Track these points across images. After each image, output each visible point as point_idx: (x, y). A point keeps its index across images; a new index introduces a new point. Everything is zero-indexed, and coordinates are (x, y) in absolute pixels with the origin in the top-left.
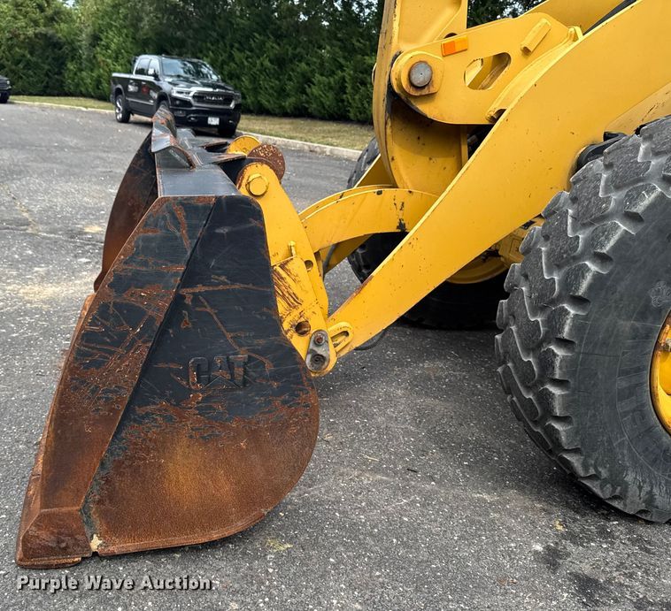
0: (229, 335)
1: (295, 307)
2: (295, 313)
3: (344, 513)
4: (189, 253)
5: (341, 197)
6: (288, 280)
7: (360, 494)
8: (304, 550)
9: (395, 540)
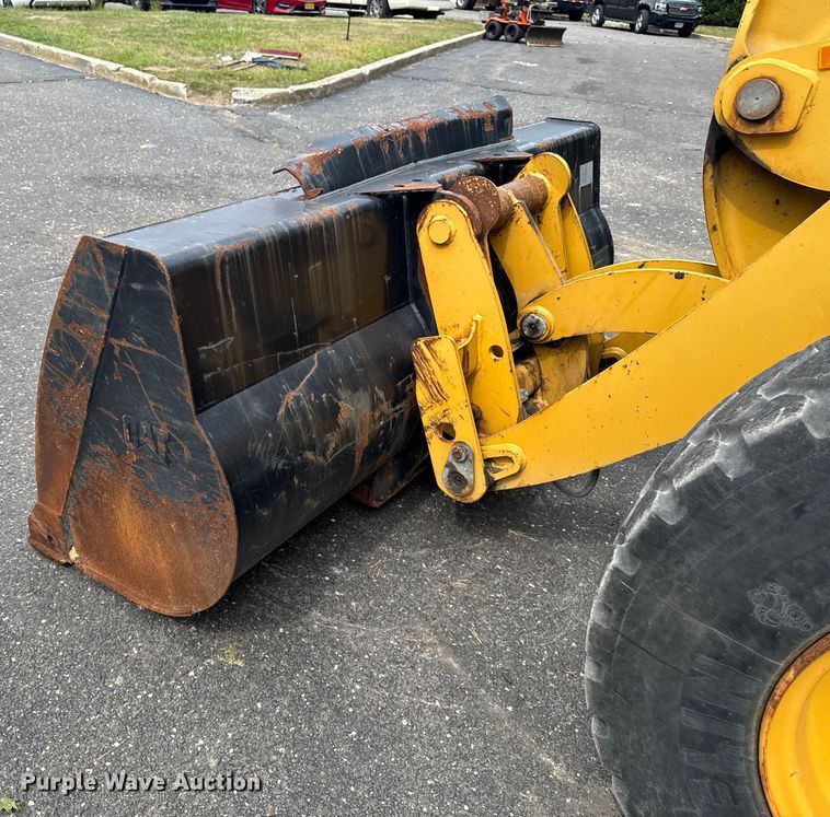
0: (152, 404)
1: (438, 401)
2: (438, 409)
3: (345, 670)
4: (110, 302)
5: (640, 267)
6: (433, 362)
7: (398, 663)
8: (248, 677)
9: (354, 733)
